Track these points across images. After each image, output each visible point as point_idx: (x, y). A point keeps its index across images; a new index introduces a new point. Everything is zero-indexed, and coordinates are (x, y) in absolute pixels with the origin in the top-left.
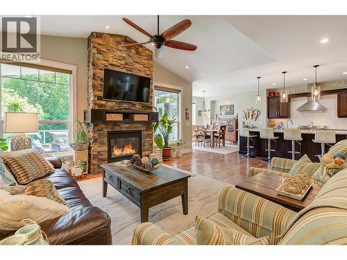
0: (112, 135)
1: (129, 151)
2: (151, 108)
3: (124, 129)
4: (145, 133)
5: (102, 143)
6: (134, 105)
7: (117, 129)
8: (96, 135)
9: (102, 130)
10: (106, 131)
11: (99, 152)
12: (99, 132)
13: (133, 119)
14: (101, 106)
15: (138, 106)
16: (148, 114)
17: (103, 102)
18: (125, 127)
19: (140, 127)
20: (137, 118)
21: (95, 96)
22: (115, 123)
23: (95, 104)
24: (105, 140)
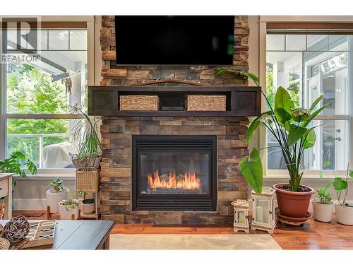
0: (141, 145)
1: (191, 184)
2: (243, 78)
3: (169, 132)
4: (224, 143)
5: (118, 161)
6: (195, 73)
7: (152, 130)
8: (107, 142)
9: (119, 131)
10: (127, 134)
11: (113, 179)
12: (113, 137)
13: (185, 107)
14: (118, 80)
15: (204, 75)
16: (228, 94)
17: (122, 72)
18: (170, 127)
19: (208, 128)
20: (194, 103)
21: (105, 60)
22: (147, 117)
23: (106, 77)
24: (127, 154)
